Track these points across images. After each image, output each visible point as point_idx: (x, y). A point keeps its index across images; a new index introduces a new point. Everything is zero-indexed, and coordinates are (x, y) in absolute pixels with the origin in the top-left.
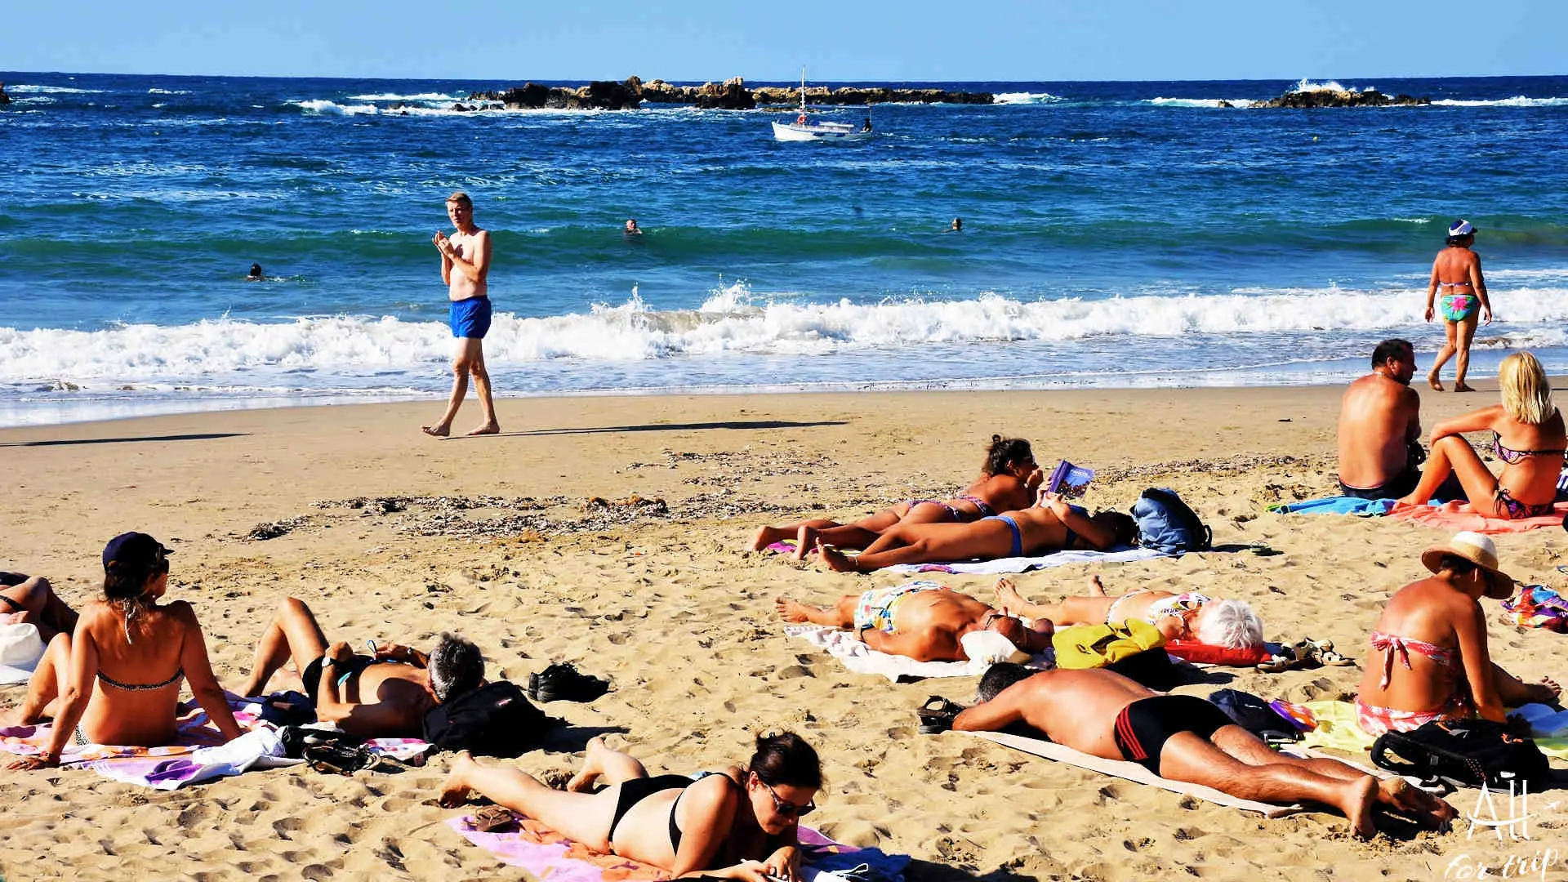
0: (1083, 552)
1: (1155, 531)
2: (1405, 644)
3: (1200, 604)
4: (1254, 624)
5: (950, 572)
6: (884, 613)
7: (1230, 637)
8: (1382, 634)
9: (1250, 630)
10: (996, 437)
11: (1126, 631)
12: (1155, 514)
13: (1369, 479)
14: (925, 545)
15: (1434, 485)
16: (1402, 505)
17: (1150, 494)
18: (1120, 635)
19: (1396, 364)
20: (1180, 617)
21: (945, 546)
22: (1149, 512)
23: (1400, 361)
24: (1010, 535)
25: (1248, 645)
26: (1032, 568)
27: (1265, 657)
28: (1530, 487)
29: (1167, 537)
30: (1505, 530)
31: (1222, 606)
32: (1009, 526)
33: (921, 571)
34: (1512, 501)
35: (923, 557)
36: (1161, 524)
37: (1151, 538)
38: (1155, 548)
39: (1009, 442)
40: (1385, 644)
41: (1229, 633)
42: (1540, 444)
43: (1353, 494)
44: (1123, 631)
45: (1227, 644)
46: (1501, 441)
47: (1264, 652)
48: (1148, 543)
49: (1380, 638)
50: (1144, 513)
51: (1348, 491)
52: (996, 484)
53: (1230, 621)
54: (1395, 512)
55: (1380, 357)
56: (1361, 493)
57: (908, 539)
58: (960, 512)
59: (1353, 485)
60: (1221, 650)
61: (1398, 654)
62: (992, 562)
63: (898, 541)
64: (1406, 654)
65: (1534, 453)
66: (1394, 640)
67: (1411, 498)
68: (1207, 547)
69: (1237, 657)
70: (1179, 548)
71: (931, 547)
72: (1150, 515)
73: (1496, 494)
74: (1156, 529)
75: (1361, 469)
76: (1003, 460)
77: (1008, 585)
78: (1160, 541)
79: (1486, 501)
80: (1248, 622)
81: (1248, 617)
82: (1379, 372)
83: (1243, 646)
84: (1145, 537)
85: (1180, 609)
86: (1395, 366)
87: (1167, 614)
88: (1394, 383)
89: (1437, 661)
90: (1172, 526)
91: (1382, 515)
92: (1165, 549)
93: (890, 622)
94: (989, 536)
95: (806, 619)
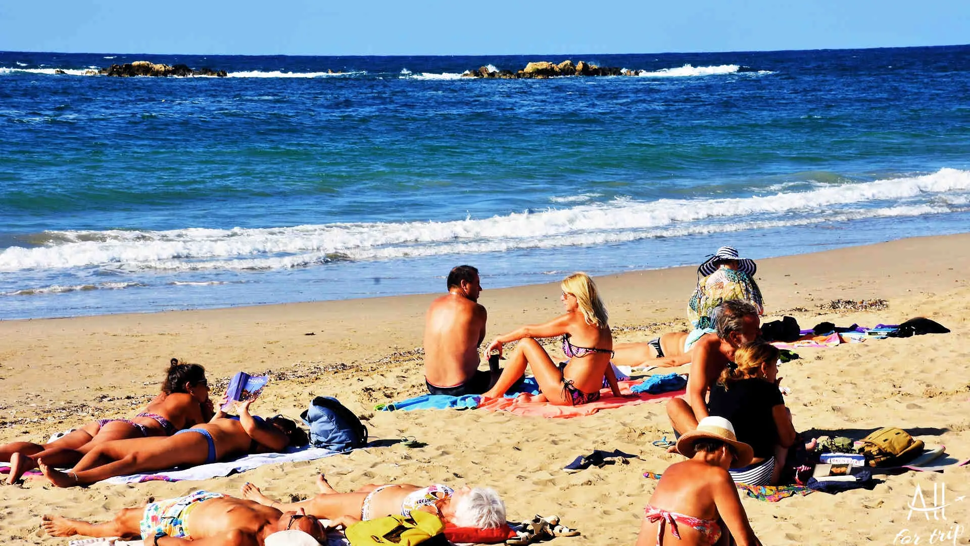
0: (268, 454)
1: (325, 433)
2: (674, 518)
3: (447, 494)
4: (499, 506)
5: (168, 480)
6: (175, 521)
7: (483, 520)
8: (654, 508)
9: (498, 512)
10: (174, 360)
11: (411, 521)
12: (325, 418)
13: (453, 379)
14: (135, 458)
15: (512, 380)
16: (487, 399)
17: (319, 402)
18: (407, 525)
19: (467, 286)
20: (434, 505)
21: (153, 457)
22: (320, 417)
23: (471, 283)
24: (206, 446)
25: (496, 525)
26: (234, 471)
27: (511, 534)
28: (590, 376)
29: (336, 437)
30: (575, 415)
31: (473, 493)
32: (205, 437)
33: (141, 481)
34: (576, 390)
35: (134, 469)
36: (330, 426)
37: (322, 439)
38: (324, 447)
39: (187, 366)
40: (658, 517)
41: (481, 517)
42: (598, 344)
43: (440, 392)
44: (407, 520)
45: (481, 525)
46: (571, 340)
47: (511, 530)
48: (318, 444)
49: (653, 512)
50: (316, 418)
51: (434, 390)
52: (175, 400)
53: (481, 506)
54: (483, 405)
55: (454, 279)
56: (446, 391)
57: (112, 453)
58: (146, 428)
59: (438, 385)
60: (476, 530)
61: (669, 527)
62: (192, 469)
63: (104, 457)
64: (676, 526)
65: (593, 349)
66: (666, 515)
67: (492, 393)
68: (365, 445)
69: (490, 536)
70: (347, 446)
71: (140, 459)
72: (320, 420)
73: (563, 385)
74: (326, 431)
75: (445, 372)
76: (181, 381)
77: (253, 489)
78: (329, 442)
79: (554, 390)
80: (495, 506)
81: (494, 502)
82: (454, 292)
83: (494, 526)
84: (314, 439)
85: (432, 499)
86: (467, 288)
87: (423, 504)
88: (468, 301)
89: (700, 531)
90: (340, 428)
91: (473, 408)
92: (334, 447)
93: (181, 529)
94: (188, 446)
95: (75, 533)
